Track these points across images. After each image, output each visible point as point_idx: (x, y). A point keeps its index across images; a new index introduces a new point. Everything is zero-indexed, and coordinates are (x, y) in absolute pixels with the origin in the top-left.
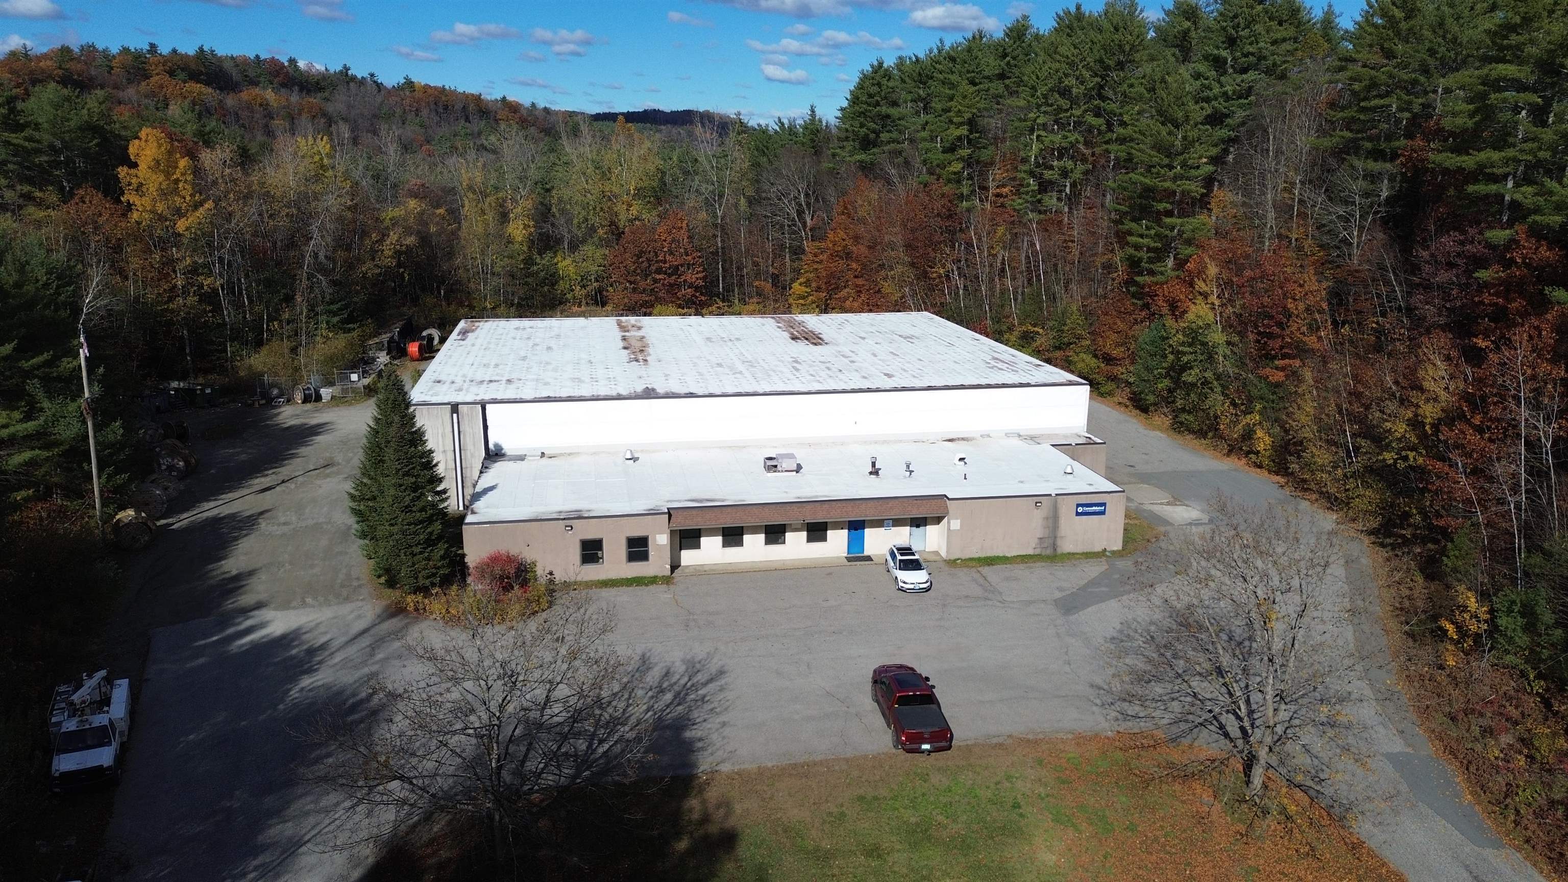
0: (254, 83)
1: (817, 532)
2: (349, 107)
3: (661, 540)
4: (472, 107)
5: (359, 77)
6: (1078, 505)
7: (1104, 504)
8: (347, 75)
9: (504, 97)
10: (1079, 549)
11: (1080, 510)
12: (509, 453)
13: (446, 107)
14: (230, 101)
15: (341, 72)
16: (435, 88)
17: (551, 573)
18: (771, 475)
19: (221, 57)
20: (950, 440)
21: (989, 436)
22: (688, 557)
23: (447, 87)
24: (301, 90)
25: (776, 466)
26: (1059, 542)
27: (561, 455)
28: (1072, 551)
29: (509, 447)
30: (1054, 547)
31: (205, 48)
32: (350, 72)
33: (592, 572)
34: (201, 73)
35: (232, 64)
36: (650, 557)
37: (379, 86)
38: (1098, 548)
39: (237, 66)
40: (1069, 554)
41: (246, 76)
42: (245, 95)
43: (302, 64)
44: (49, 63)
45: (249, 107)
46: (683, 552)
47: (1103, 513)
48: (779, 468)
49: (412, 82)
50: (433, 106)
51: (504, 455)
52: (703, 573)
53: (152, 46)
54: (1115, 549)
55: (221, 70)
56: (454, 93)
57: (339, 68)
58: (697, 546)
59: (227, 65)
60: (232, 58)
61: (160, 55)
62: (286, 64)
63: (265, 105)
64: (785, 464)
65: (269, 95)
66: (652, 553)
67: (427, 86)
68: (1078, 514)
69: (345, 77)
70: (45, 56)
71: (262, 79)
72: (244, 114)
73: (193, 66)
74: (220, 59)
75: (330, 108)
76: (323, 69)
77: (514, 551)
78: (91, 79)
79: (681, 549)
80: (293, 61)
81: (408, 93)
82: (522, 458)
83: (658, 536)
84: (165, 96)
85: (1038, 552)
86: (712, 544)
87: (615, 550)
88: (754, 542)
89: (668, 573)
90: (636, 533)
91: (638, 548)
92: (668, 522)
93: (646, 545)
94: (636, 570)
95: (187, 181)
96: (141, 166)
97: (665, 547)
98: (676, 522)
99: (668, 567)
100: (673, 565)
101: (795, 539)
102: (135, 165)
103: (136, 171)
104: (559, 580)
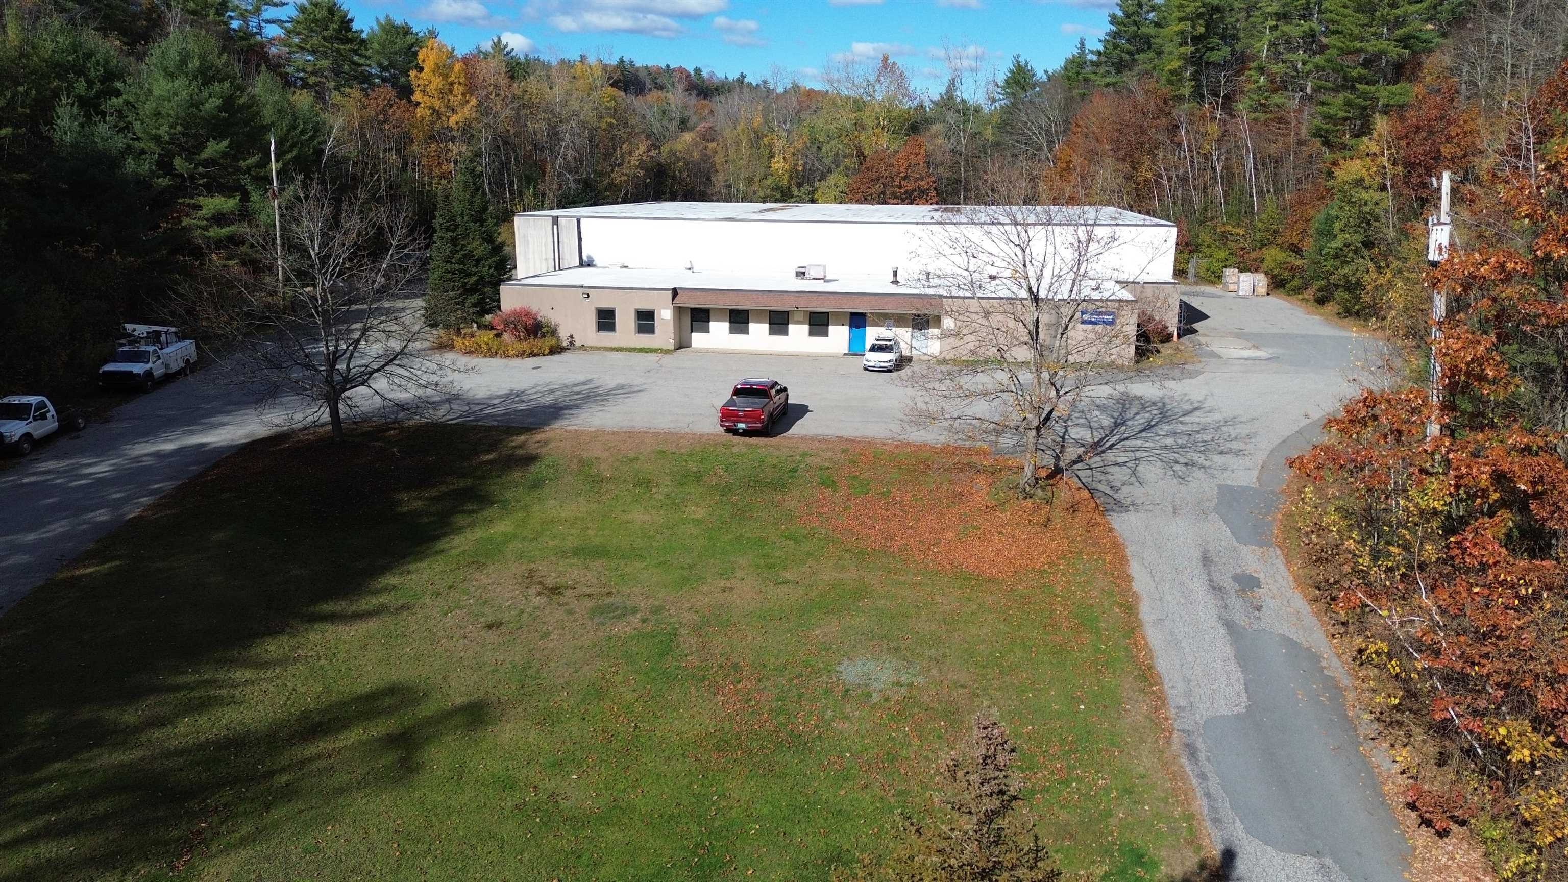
0: (660, 87)
1: (819, 324)
3: (665, 315)
5: (754, 83)
6: (1083, 313)
7: (1112, 313)
8: (743, 81)
11: (1085, 318)
12: (599, 265)
14: (637, 104)
15: (738, 79)
16: (817, 92)
17: (571, 337)
18: (800, 279)
19: (638, 68)
22: (698, 339)
24: (698, 95)
25: (804, 273)
27: (641, 268)
31: (626, 60)
32: (746, 80)
33: (607, 339)
34: (620, 80)
35: (646, 72)
36: (657, 330)
37: (768, 91)
39: (650, 74)
41: (655, 82)
42: (648, 99)
43: (705, 74)
46: (694, 335)
47: (1112, 323)
48: (807, 276)
49: (798, 87)
52: (708, 351)
53: (583, 56)
54: (1129, 363)
55: (636, 79)
57: (737, 75)
58: (707, 330)
59: (642, 75)
60: (647, 67)
61: (588, 64)
66: (658, 327)
69: (741, 84)
71: (666, 84)
76: (723, 77)
77: (534, 309)
79: (692, 332)
80: (698, 70)
82: (608, 266)
83: (663, 311)
86: (719, 329)
87: (626, 321)
88: (759, 330)
89: (672, 348)
90: (645, 306)
91: (645, 321)
92: (673, 300)
93: (653, 319)
94: (645, 340)
95: (460, 83)
96: (426, 70)
97: (672, 322)
98: (681, 301)
99: (672, 341)
100: (682, 344)
101: (798, 331)
102: (421, 69)
103: (422, 75)
104: (578, 343)
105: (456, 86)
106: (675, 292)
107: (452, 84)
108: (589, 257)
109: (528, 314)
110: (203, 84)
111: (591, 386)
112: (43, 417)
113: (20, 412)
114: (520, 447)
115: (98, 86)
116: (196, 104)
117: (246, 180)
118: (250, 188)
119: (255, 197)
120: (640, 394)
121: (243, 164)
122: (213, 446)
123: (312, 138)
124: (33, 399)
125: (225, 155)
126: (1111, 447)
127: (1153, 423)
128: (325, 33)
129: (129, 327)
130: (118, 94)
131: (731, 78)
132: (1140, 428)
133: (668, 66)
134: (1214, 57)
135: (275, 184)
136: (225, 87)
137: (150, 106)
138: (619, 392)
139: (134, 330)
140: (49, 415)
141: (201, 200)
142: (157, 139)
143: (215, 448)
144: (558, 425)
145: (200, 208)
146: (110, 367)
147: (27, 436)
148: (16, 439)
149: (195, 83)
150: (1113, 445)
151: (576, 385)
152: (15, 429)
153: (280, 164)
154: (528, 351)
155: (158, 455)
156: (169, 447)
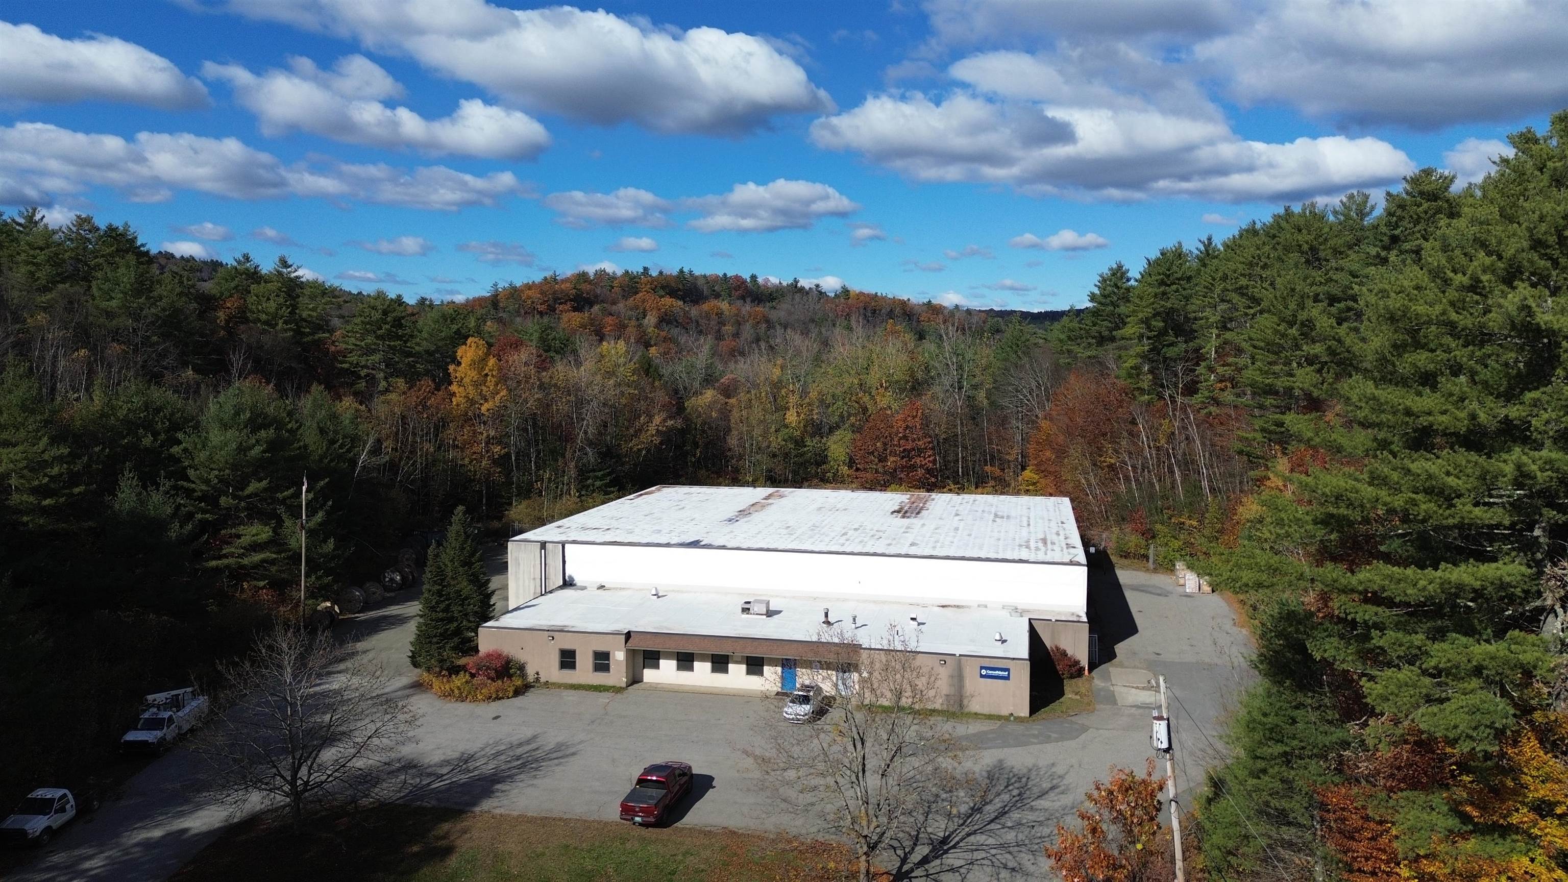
0: (717, 296)
1: (755, 665)
2: (790, 313)
3: (619, 656)
4: (898, 311)
5: (807, 288)
6: (982, 668)
7: (1008, 670)
8: (796, 286)
9: (930, 301)
10: (986, 711)
11: (984, 672)
12: (578, 584)
13: (874, 312)
14: (694, 311)
15: (792, 284)
16: (868, 295)
17: (538, 674)
18: (745, 616)
20: (943, 606)
21: (986, 607)
22: (649, 675)
23: (879, 294)
24: (753, 301)
25: (749, 609)
26: (965, 702)
27: (616, 589)
28: (979, 712)
29: (578, 580)
30: (961, 706)
31: (686, 270)
32: (799, 285)
33: (568, 677)
34: (679, 290)
35: (704, 281)
36: (611, 669)
37: (821, 294)
38: (1005, 712)
39: (708, 282)
40: (976, 714)
41: (714, 291)
42: (705, 307)
43: (760, 280)
44: (568, 285)
45: (707, 316)
46: (645, 672)
47: (1007, 678)
48: (751, 611)
49: (848, 291)
50: (862, 311)
51: (575, 585)
52: (656, 689)
53: (646, 269)
54: (1022, 715)
55: (695, 287)
56: (884, 298)
57: (790, 281)
58: (657, 666)
59: (700, 282)
60: (705, 276)
61: (651, 276)
62: (748, 280)
63: (720, 314)
64: (755, 608)
65: (724, 306)
66: (612, 667)
67: (862, 294)
68: (982, 676)
69: (795, 288)
70: (566, 280)
71: (722, 293)
72: (703, 322)
73: (673, 285)
74: (696, 278)
75: (774, 315)
76: (778, 282)
77: (506, 650)
78: (596, 296)
79: (643, 669)
80: (754, 277)
81: (842, 300)
82: (583, 588)
83: (617, 653)
84: (644, 309)
85: (945, 707)
86: (668, 666)
87: (585, 661)
88: (702, 668)
89: (624, 685)
90: (602, 648)
91: (602, 661)
92: (626, 643)
93: (608, 659)
94: (600, 679)
95: (493, 376)
96: (463, 365)
97: (625, 663)
98: (633, 643)
99: (625, 680)
100: (635, 679)
101: (737, 671)
102: (459, 364)
103: (460, 369)
104: (543, 680)
105: (489, 378)
106: (628, 635)
107: (487, 375)
108: (570, 577)
109: (499, 656)
110: (251, 433)
111: (533, 746)
112: (62, 810)
113: (44, 807)
114: (444, 837)
115: (163, 436)
116: (242, 449)
117: (281, 510)
118: (284, 516)
119: (288, 523)
120: (571, 759)
121: (280, 496)
122: (196, 831)
123: (349, 451)
124: (59, 793)
125: (265, 490)
126: (954, 847)
127: (1006, 809)
128: (379, 332)
129: (150, 698)
130: (179, 442)
131: (785, 284)
132: (993, 816)
133: (725, 274)
134: (1171, 352)
135: (304, 517)
136: (270, 433)
137: (203, 456)
138: (554, 755)
139: (155, 700)
140: (68, 807)
141: (241, 529)
142: (207, 482)
143: (197, 835)
144: (486, 805)
145: (239, 536)
146: (131, 736)
147: (49, 828)
148: (38, 834)
149: (245, 430)
150: (958, 843)
151: (520, 745)
152: (37, 824)
153: (311, 496)
154: (494, 696)
155: (148, 845)
156: (157, 833)
